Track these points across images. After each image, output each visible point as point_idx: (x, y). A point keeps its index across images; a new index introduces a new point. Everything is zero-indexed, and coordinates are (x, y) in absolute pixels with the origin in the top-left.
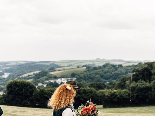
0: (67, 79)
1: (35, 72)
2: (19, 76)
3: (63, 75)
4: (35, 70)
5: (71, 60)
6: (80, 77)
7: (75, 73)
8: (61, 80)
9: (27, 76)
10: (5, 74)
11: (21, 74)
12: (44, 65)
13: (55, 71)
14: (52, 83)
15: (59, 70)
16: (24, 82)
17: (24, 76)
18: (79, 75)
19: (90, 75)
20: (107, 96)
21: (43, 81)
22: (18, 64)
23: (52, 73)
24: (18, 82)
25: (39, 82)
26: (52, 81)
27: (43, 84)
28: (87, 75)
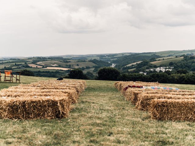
0: (165, 68)
1: (138, 63)
2: (124, 66)
3: (162, 64)
4: (138, 60)
5: (171, 51)
6: (177, 66)
7: (173, 62)
8: (160, 69)
9: (131, 66)
10: (113, 64)
11: (126, 64)
12: (145, 56)
13: (156, 61)
14: (151, 71)
15: (159, 60)
16: (110, 69)
17: (128, 66)
18: (176, 64)
19: (187, 63)
20: (177, 79)
21: (144, 70)
22: (124, 56)
23: (153, 63)
24: (106, 69)
25: (140, 71)
26: (152, 70)
27: (144, 72)
28: (184, 64)
